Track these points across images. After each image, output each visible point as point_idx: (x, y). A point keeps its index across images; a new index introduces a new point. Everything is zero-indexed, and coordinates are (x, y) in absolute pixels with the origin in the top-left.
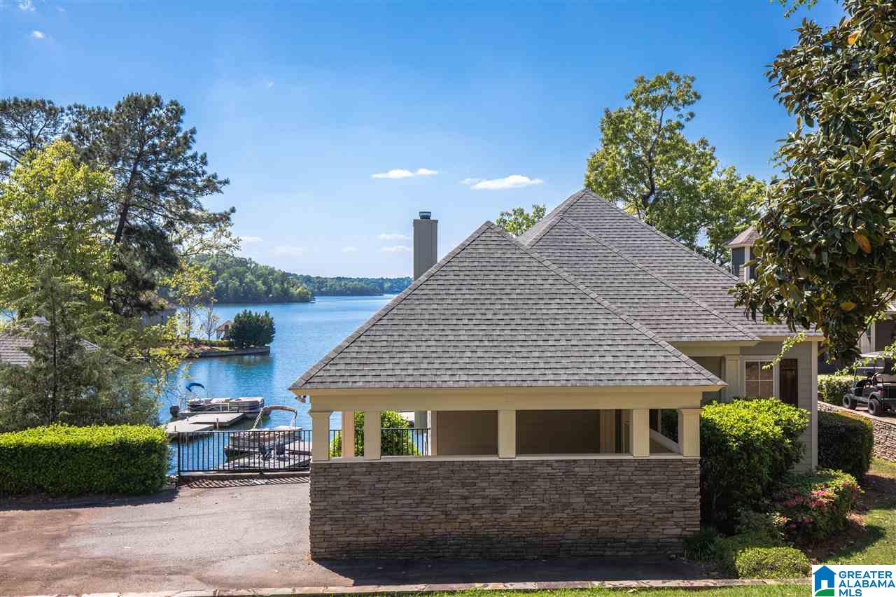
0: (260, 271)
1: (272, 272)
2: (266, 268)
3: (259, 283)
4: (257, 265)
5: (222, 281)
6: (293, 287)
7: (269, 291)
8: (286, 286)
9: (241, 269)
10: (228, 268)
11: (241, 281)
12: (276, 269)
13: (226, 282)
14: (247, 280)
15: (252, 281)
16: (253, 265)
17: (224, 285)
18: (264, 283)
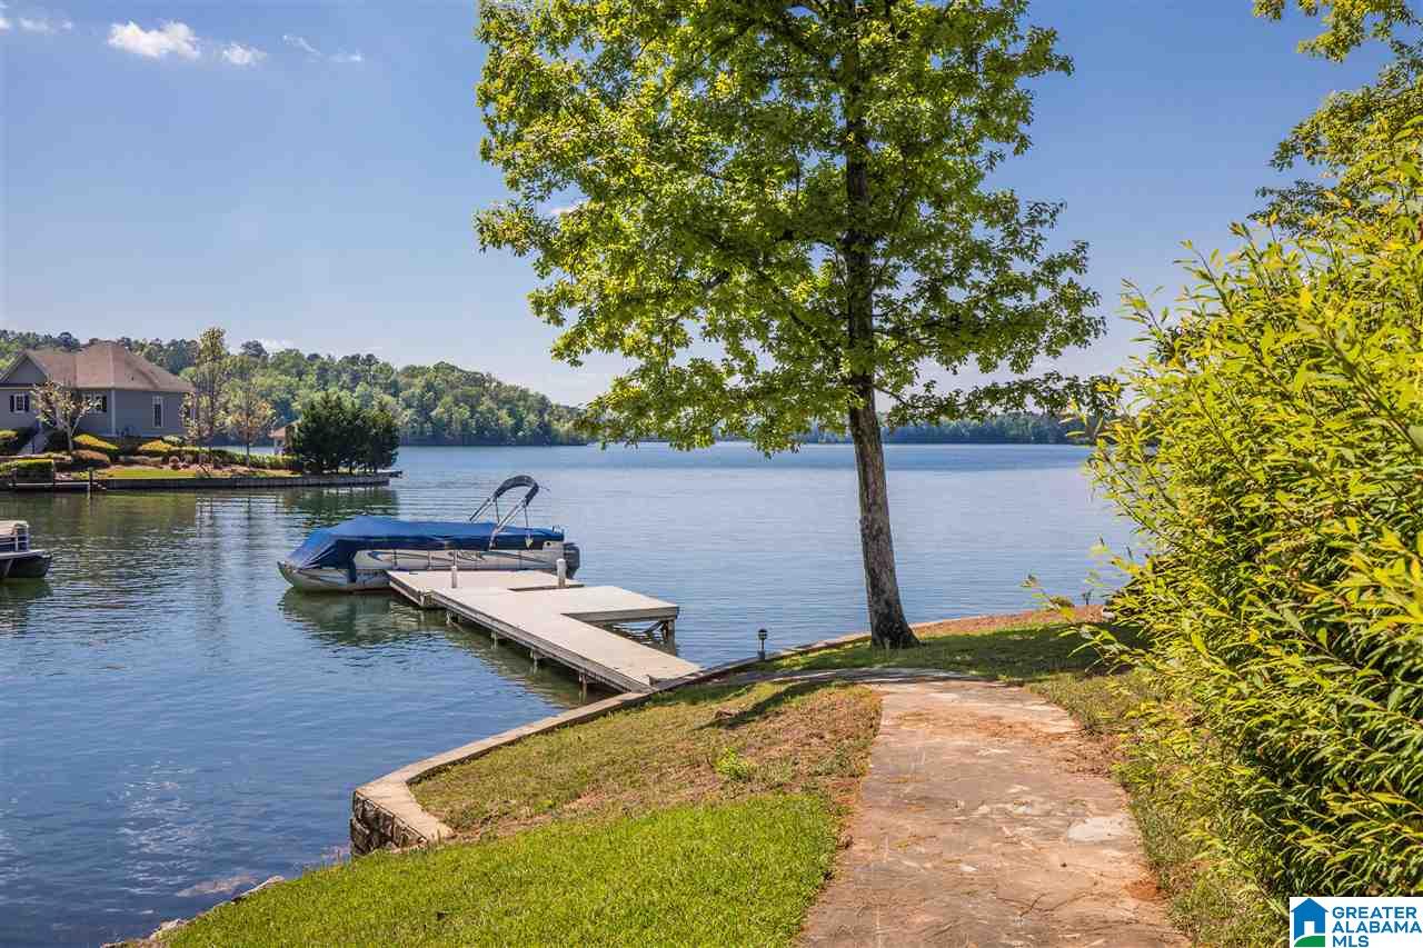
0: (504, 394)
1: (524, 395)
2: (515, 389)
3: (503, 413)
4: (499, 384)
5: (442, 410)
6: (558, 420)
7: (518, 427)
8: (546, 417)
9: (473, 391)
10: (452, 387)
11: (473, 411)
12: (531, 392)
13: (448, 410)
14: (482, 408)
15: (490, 410)
16: (494, 384)
17: (446, 416)
18: (511, 413)
